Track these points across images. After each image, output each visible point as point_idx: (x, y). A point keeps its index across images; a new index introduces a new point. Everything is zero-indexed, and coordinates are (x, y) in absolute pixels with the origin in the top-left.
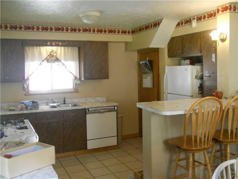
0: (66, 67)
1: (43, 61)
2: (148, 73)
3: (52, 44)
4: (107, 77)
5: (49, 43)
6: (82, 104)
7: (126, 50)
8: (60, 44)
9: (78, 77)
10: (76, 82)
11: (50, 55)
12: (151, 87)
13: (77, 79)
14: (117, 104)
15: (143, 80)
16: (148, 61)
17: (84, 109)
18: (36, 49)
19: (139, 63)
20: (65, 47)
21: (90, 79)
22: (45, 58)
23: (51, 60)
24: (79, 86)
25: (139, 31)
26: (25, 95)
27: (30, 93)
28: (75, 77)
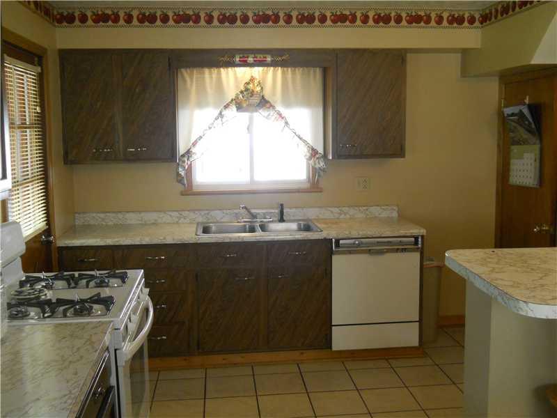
0: (287, 123)
1: (226, 107)
2: (525, 142)
3: (246, 61)
4: (400, 152)
5: (237, 59)
6: (326, 223)
7: (464, 73)
8: (269, 59)
9: (321, 150)
10: (315, 164)
11: (247, 90)
12: (535, 186)
13: (317, 156)
14: (423, 231)
15: (512, 161)
16: (530, 107)
17: (325, 239)
18: (209, 75)
19: (503, 112)
20: (285, 69)
21: (349, 157)
22: (232, 100)
23: (249, 105)
24: (322, 173)
25: (502, 15)
26: (182, 194)
27: (195, 189)
28: (310, 152)
